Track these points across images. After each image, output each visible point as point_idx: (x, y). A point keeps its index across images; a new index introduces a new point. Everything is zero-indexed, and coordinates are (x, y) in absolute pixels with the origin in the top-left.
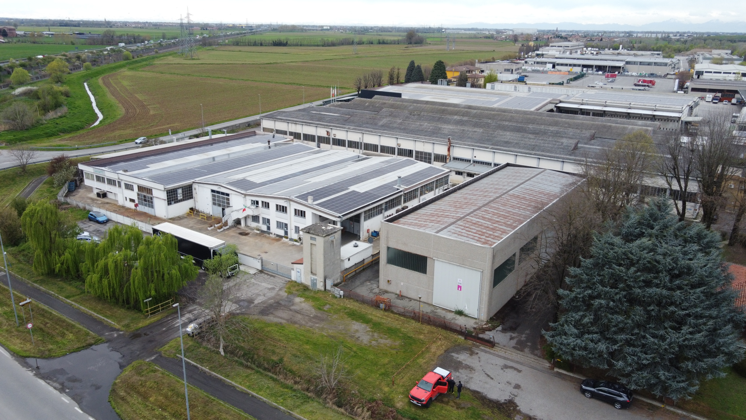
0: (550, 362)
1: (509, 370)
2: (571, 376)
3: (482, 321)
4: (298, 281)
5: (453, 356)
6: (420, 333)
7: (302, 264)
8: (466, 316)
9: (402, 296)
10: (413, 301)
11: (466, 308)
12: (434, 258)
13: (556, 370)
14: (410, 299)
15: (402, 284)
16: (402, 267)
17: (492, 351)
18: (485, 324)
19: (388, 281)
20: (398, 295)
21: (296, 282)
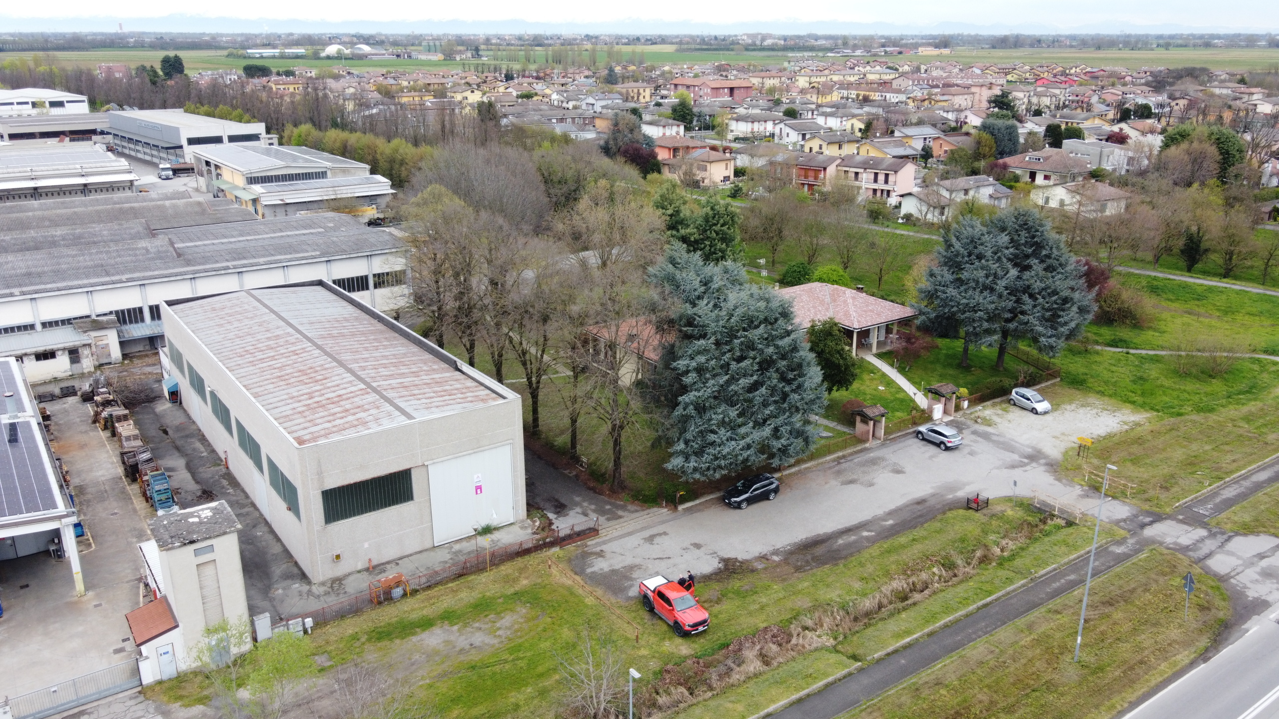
0: (661, 506)
1: (657, 540)
2: (700, 504)
3: (523, 521)
4: (169, 672)
5: (593, 573)
6: (515, 580)
7: (177, 626)
8: (497, 529)
9: (374, 567)
10: (400, 562)
11: (495, 516)
12: (426, 463)
13: (681, 508)
14: (396, 562)
15: (366, 545)
16: (362, 513)
17: (605, 538)
18: (534, 522)
19: (338, 557)
20: (367, 570)
21: (160, 682)
